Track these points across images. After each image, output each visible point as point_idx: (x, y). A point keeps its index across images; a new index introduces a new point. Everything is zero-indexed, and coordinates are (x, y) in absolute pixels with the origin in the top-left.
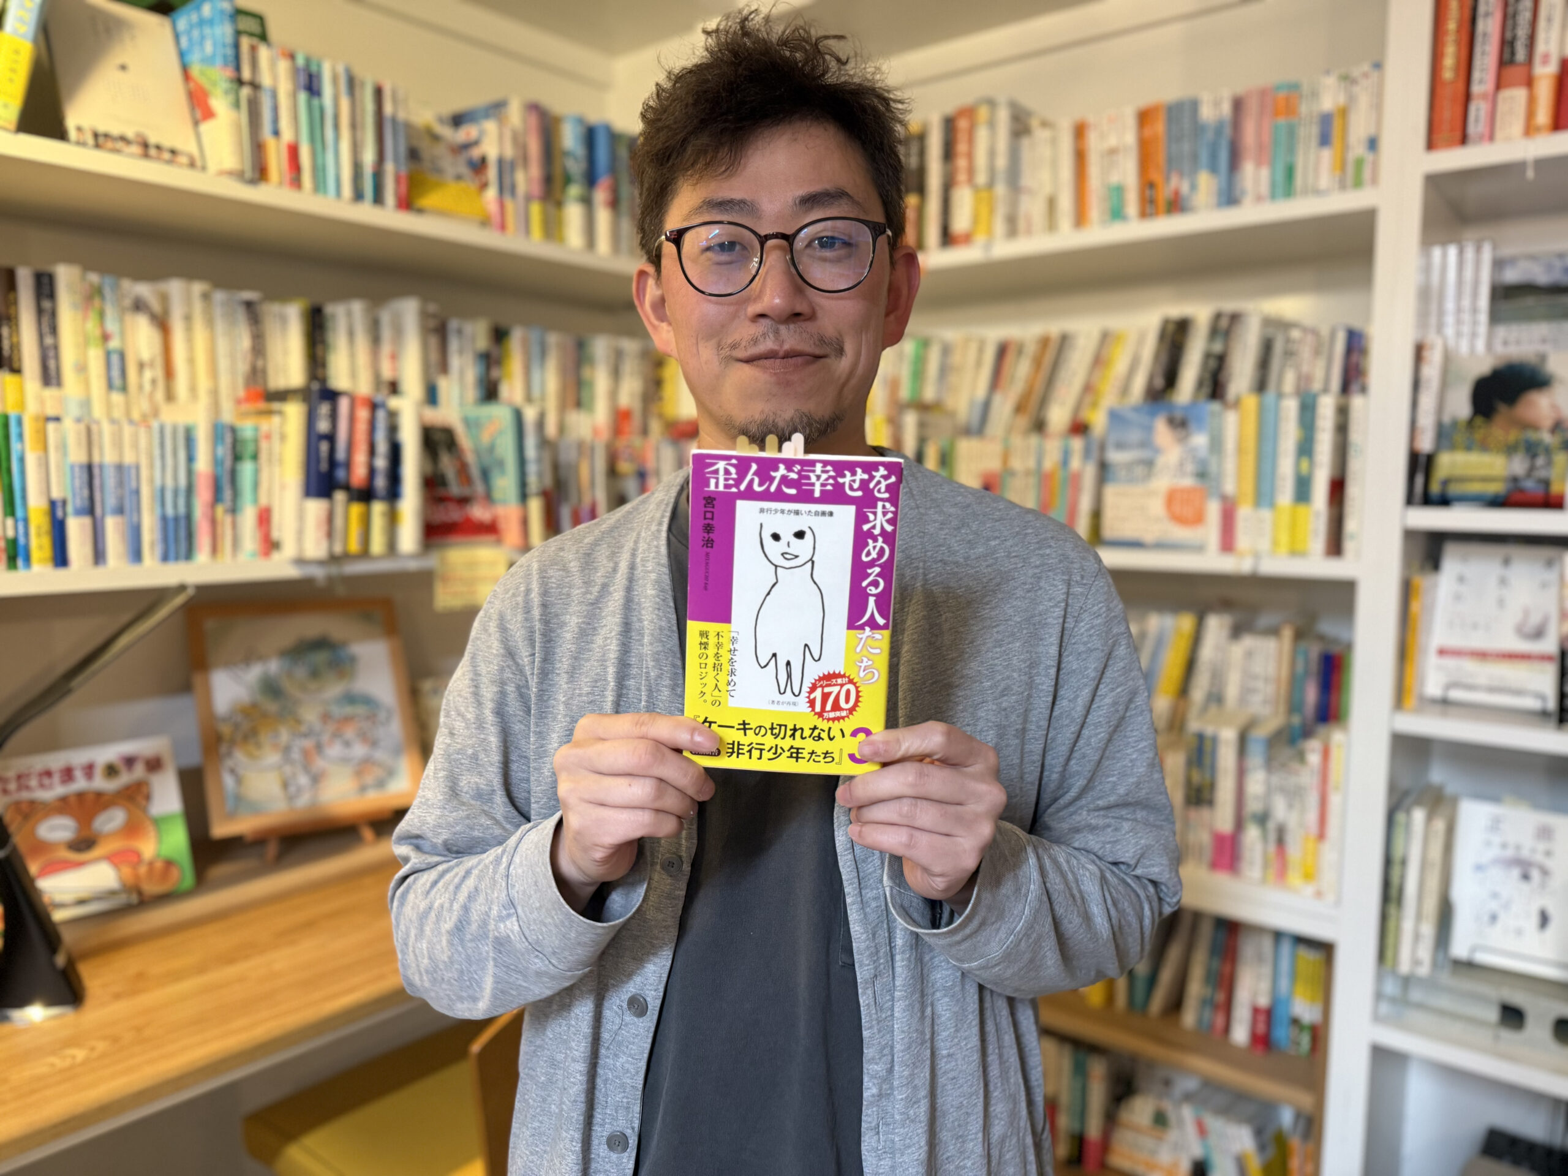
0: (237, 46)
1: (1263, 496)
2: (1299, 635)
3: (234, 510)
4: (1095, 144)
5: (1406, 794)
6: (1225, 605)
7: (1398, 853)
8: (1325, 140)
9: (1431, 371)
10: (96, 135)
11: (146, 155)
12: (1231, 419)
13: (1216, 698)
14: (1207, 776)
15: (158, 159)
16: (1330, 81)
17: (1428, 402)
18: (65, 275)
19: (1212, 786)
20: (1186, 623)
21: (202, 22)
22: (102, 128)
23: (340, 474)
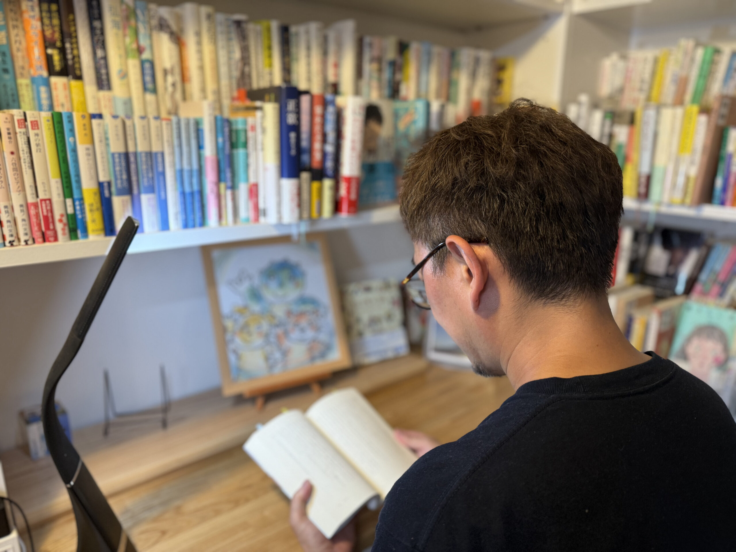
3: (233, 187)
23: (305, 158)
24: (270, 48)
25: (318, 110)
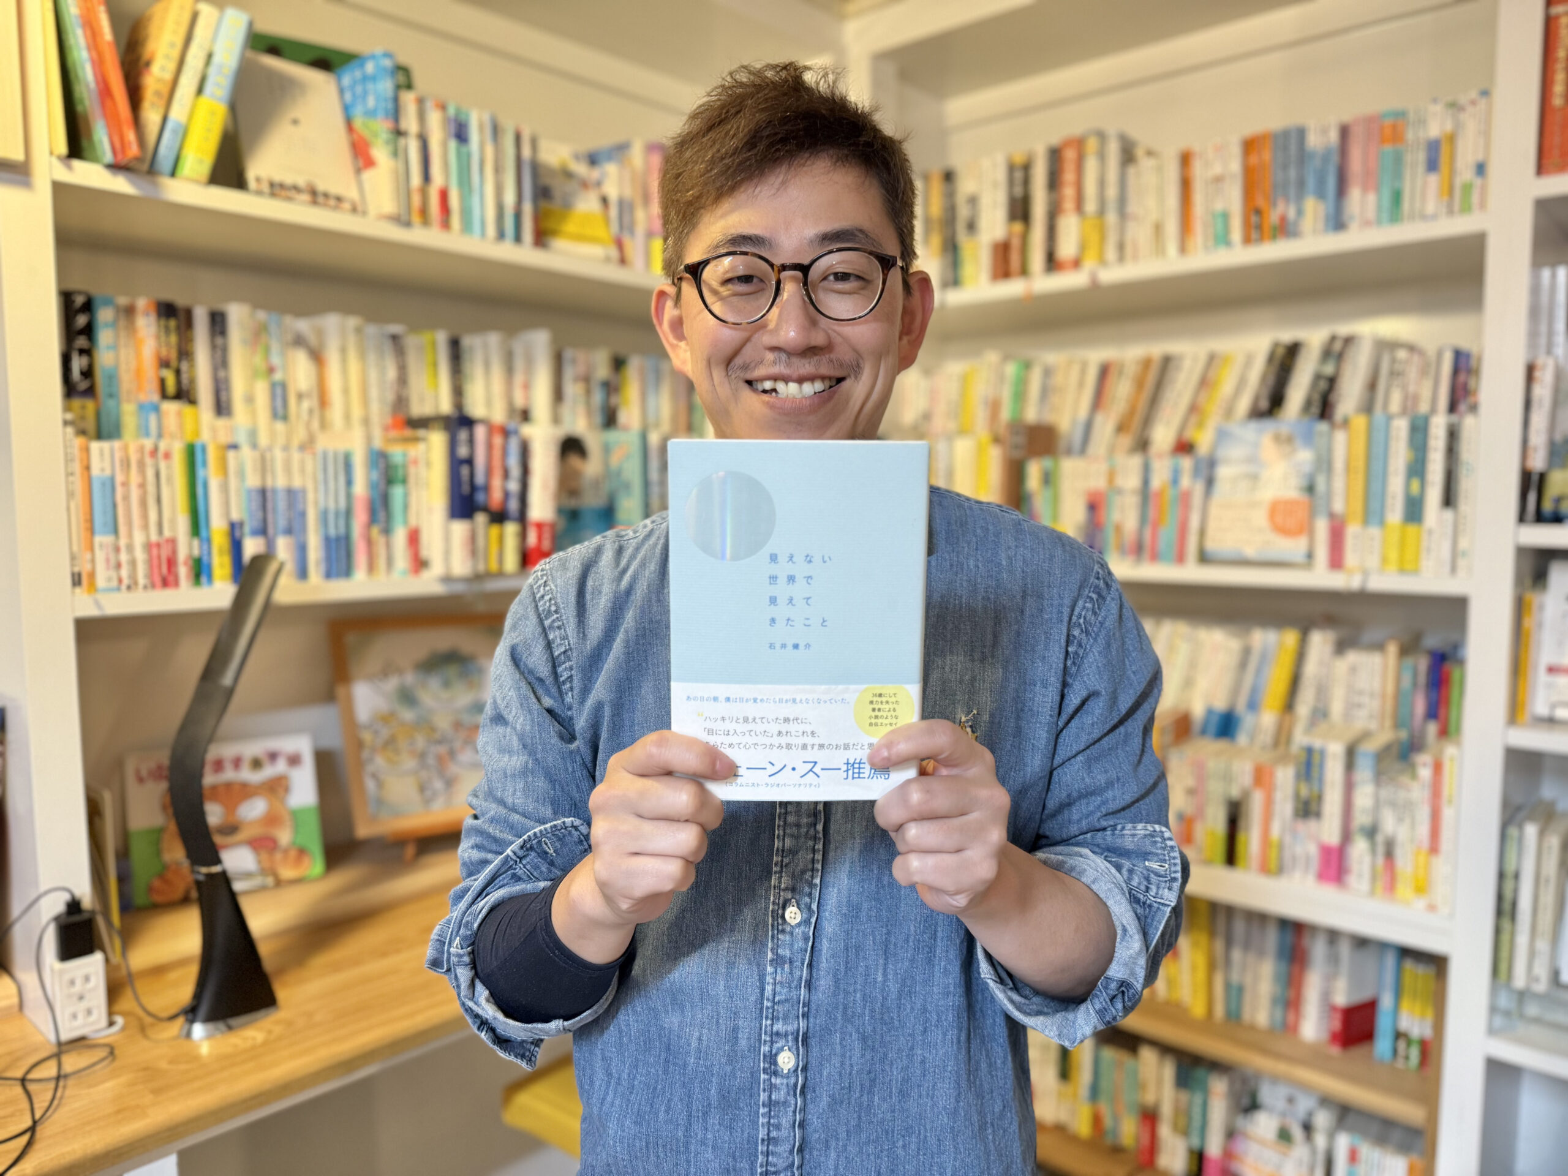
0: (396, 100)
1: (1373, 514)
2: (1407, 650)
3: (387, 531)
4: (1199, 172)
5: (1519, 808)
6: (1328, 621)
7: (1510, 867)
8: (1432, 165)
9: (1543, 391)
10: (272, 185)
11: (315, 202)
12: (1340, 438)
13: (1320, 714)
14: (1316, 788)
15: (325, 205)
16: (1438, 108)
17: (1539, 420)
18: (237, 314)
19: (1320, 798)
20: (1290, 638)
21: (365, 79)
22: (278, 178)
23: (480, 497)
24: (435, 365)
25: (498, 440)
